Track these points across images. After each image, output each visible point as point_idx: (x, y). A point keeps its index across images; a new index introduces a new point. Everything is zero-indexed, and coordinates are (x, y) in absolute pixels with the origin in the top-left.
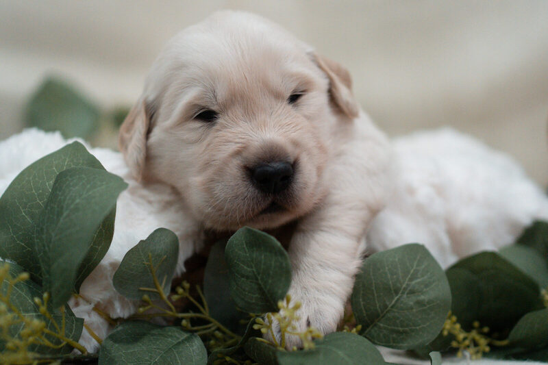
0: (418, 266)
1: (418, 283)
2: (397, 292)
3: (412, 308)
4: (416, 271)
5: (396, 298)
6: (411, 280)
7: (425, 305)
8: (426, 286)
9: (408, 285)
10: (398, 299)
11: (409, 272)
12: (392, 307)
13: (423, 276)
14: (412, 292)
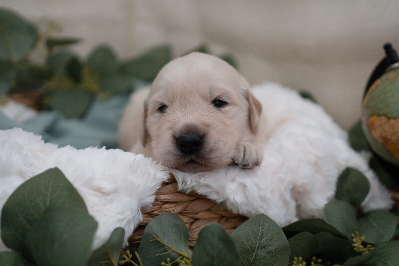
0: (262, 228)
1: (266, 240)
2: (254, 251)
3: (266, 257)
4: (262, 233)
5: (254, 254)
6: (260, 240)
7: (274, 252)
8: (271, 240)
9: (259, 244)
10: (256, 254)
11: (258, 235)
12: (254, 260)
13: (267, 235)
14: (263, 247)
